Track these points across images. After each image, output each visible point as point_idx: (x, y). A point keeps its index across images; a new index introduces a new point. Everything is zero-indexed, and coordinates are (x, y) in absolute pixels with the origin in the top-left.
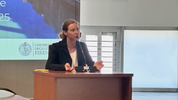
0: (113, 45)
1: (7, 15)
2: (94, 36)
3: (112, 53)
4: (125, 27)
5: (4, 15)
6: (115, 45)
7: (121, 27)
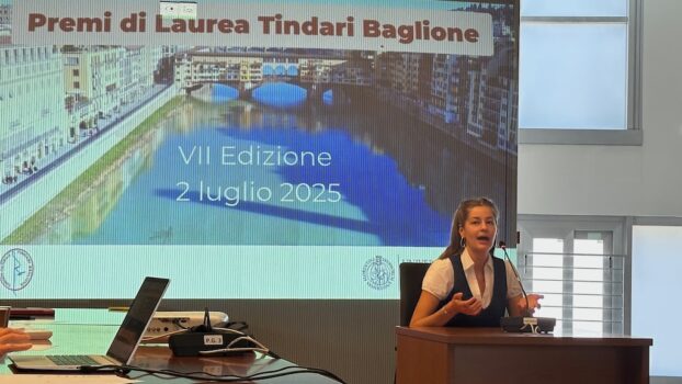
0: (605, 264)
1: (333, 188)
2: (555, 240)
3: (601, 285)
4: (634, 218)
5: (327, 188)
6: (609, 264)
7: (625, 217)
